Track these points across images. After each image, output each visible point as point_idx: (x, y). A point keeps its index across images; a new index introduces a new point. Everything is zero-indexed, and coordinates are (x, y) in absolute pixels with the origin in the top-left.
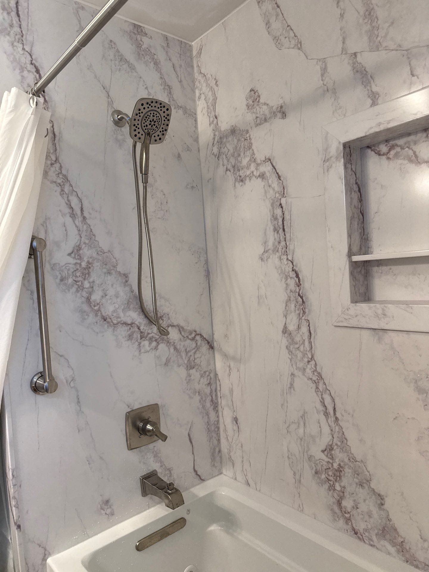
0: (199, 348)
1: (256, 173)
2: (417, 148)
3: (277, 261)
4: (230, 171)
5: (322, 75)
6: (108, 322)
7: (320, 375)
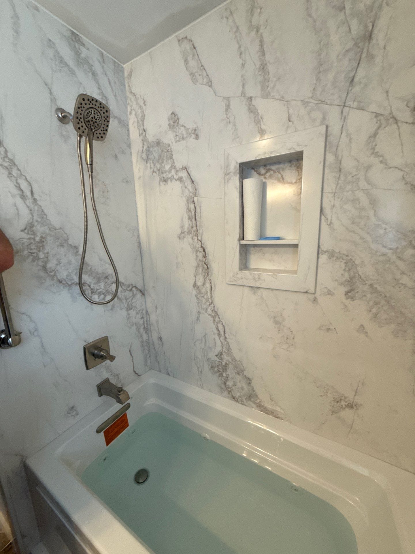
0: (135, 296)
1: (176, 177)
2: (284, 174)
3: (190, 240)
4: (156, 173)
5: (226, 110)
6: (64, 284)
7: (216, 313)
